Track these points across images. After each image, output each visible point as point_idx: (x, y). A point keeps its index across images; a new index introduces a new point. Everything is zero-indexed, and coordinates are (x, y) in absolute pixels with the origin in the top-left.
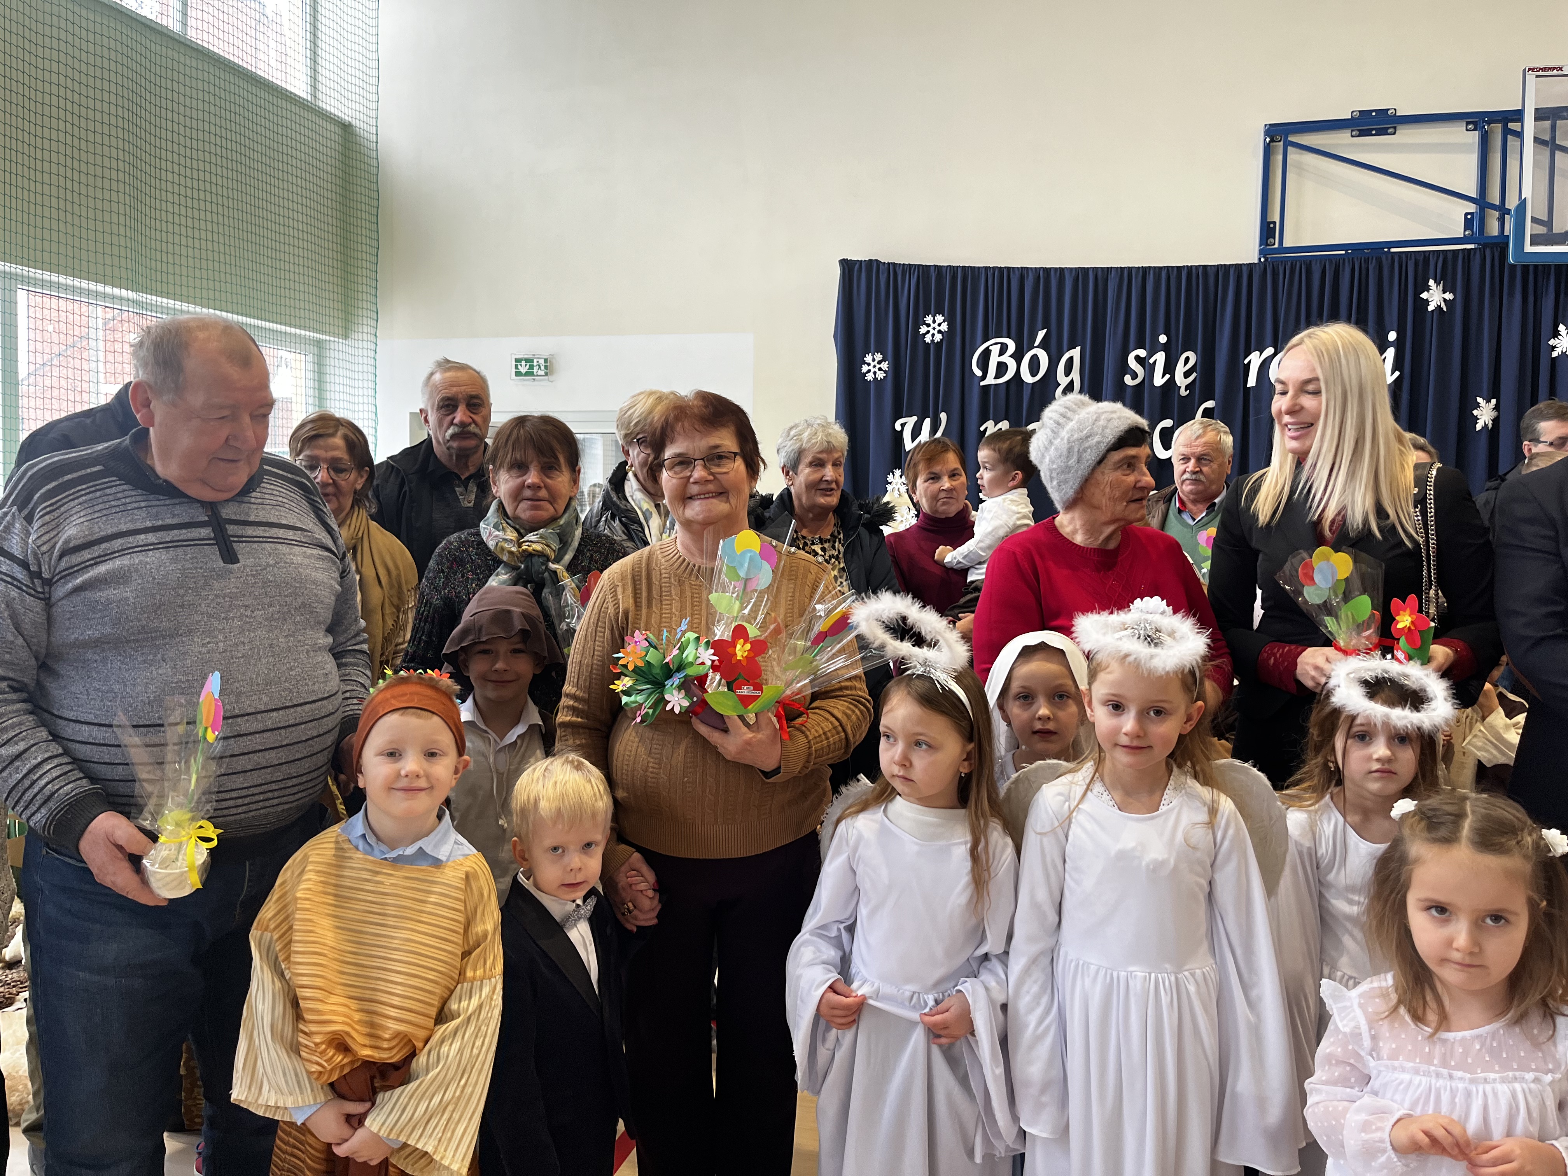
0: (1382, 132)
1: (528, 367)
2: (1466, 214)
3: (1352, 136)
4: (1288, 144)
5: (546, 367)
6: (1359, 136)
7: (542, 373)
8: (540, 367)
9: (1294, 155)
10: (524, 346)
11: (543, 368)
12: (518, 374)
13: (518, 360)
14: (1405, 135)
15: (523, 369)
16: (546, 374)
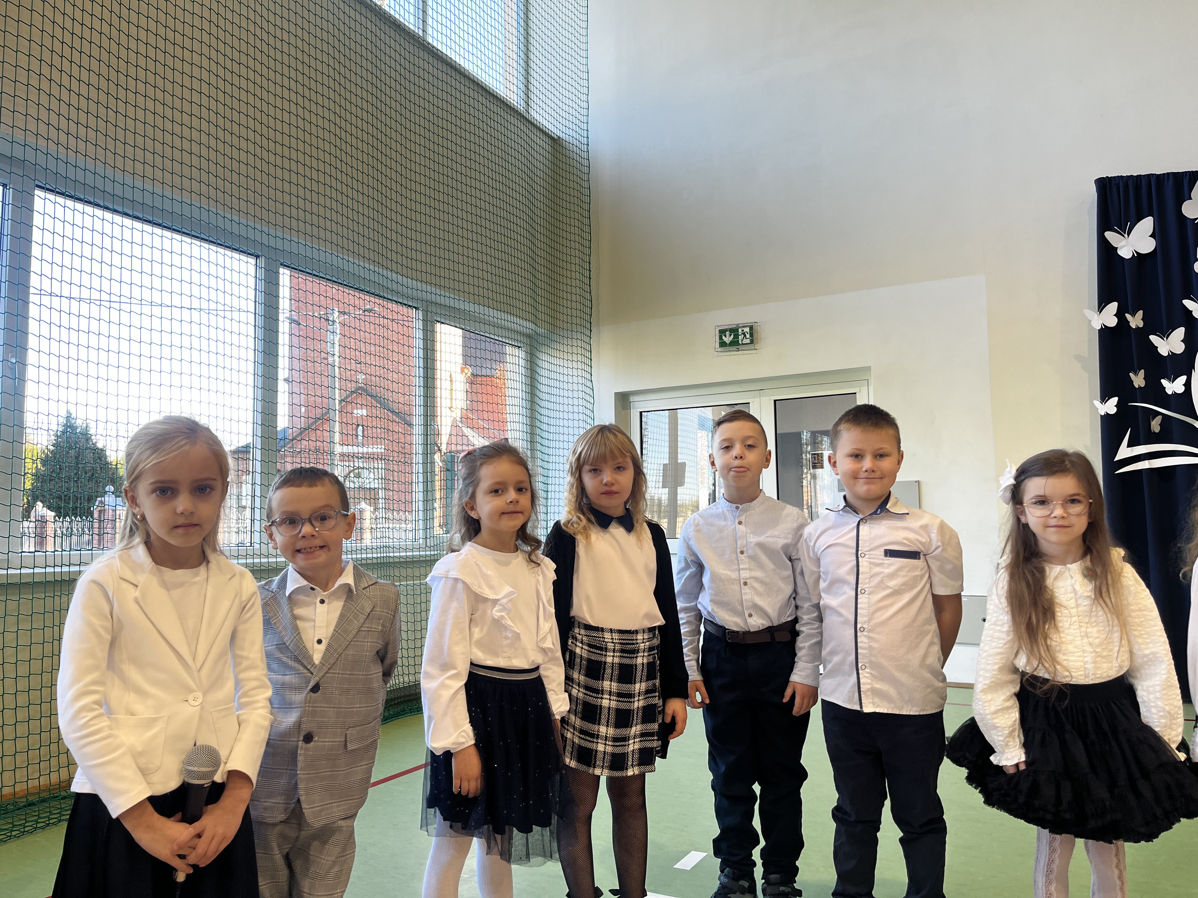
1: (732, 337)
5: (751, 335)
7: (748, 341)
8: (745, 336)
10: (729, 318)
11: (748, 336)
12: (723, 344)
13: (722, 332)
15: (728, 339)
16: (752, 342)
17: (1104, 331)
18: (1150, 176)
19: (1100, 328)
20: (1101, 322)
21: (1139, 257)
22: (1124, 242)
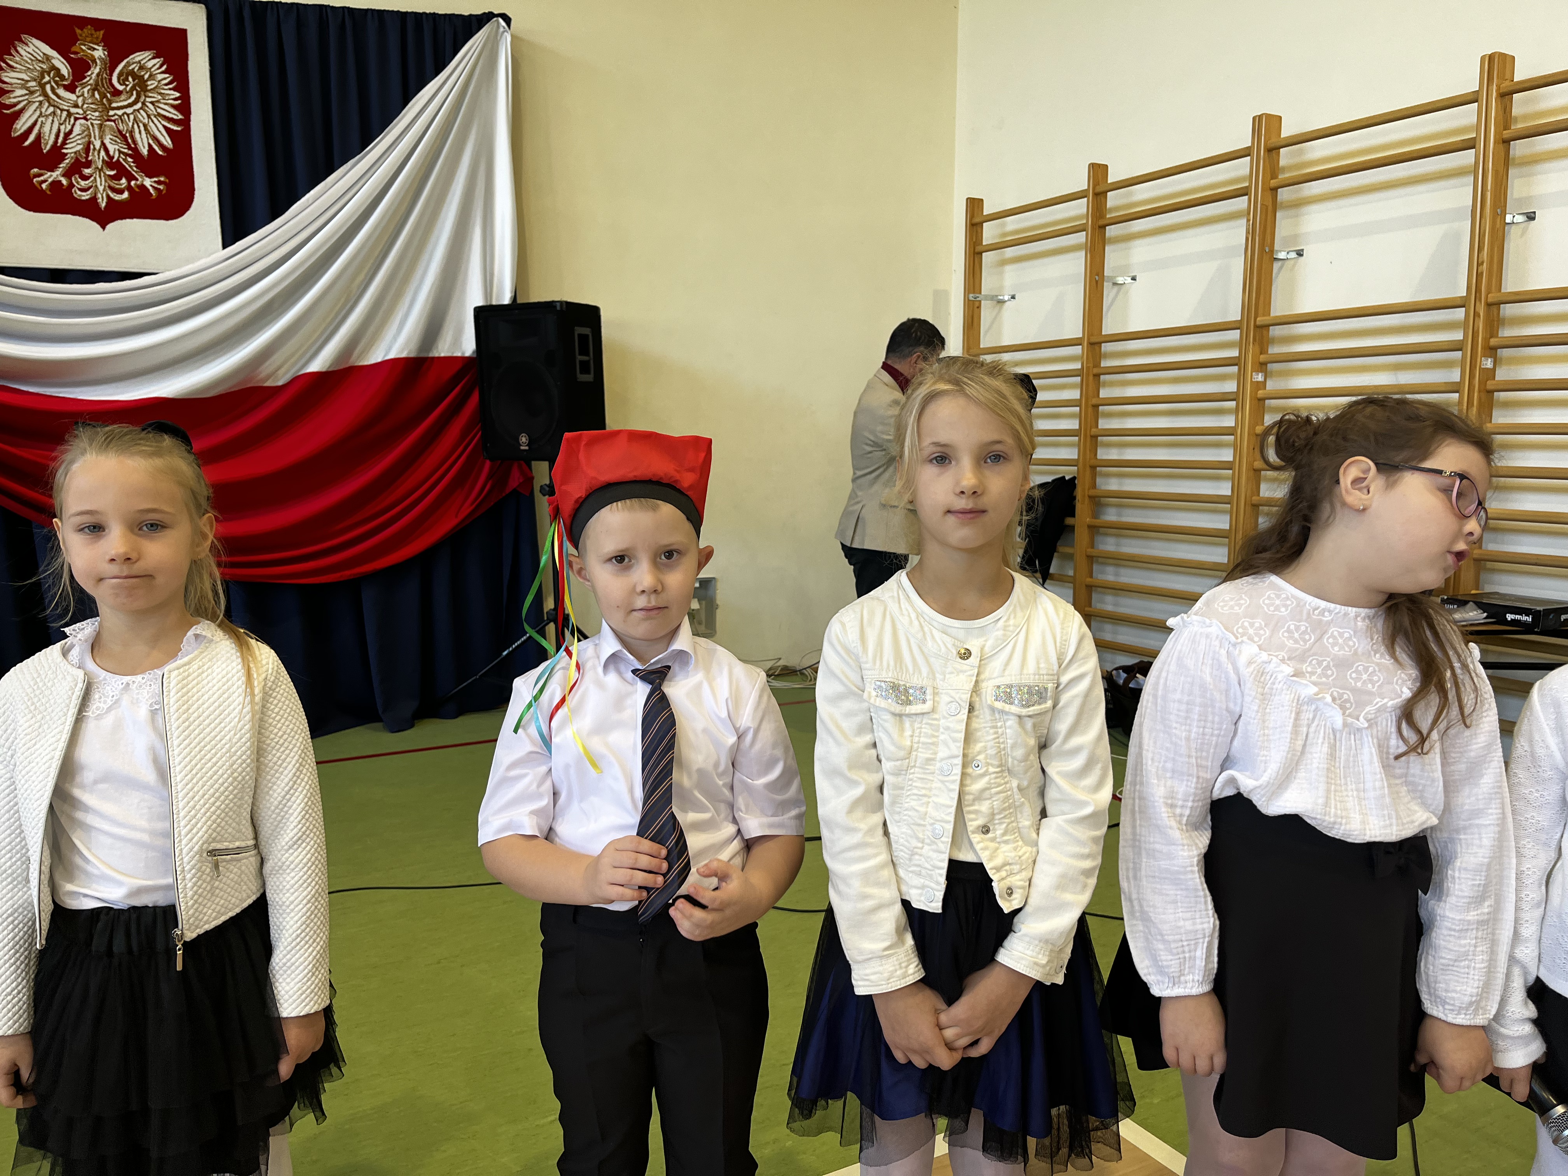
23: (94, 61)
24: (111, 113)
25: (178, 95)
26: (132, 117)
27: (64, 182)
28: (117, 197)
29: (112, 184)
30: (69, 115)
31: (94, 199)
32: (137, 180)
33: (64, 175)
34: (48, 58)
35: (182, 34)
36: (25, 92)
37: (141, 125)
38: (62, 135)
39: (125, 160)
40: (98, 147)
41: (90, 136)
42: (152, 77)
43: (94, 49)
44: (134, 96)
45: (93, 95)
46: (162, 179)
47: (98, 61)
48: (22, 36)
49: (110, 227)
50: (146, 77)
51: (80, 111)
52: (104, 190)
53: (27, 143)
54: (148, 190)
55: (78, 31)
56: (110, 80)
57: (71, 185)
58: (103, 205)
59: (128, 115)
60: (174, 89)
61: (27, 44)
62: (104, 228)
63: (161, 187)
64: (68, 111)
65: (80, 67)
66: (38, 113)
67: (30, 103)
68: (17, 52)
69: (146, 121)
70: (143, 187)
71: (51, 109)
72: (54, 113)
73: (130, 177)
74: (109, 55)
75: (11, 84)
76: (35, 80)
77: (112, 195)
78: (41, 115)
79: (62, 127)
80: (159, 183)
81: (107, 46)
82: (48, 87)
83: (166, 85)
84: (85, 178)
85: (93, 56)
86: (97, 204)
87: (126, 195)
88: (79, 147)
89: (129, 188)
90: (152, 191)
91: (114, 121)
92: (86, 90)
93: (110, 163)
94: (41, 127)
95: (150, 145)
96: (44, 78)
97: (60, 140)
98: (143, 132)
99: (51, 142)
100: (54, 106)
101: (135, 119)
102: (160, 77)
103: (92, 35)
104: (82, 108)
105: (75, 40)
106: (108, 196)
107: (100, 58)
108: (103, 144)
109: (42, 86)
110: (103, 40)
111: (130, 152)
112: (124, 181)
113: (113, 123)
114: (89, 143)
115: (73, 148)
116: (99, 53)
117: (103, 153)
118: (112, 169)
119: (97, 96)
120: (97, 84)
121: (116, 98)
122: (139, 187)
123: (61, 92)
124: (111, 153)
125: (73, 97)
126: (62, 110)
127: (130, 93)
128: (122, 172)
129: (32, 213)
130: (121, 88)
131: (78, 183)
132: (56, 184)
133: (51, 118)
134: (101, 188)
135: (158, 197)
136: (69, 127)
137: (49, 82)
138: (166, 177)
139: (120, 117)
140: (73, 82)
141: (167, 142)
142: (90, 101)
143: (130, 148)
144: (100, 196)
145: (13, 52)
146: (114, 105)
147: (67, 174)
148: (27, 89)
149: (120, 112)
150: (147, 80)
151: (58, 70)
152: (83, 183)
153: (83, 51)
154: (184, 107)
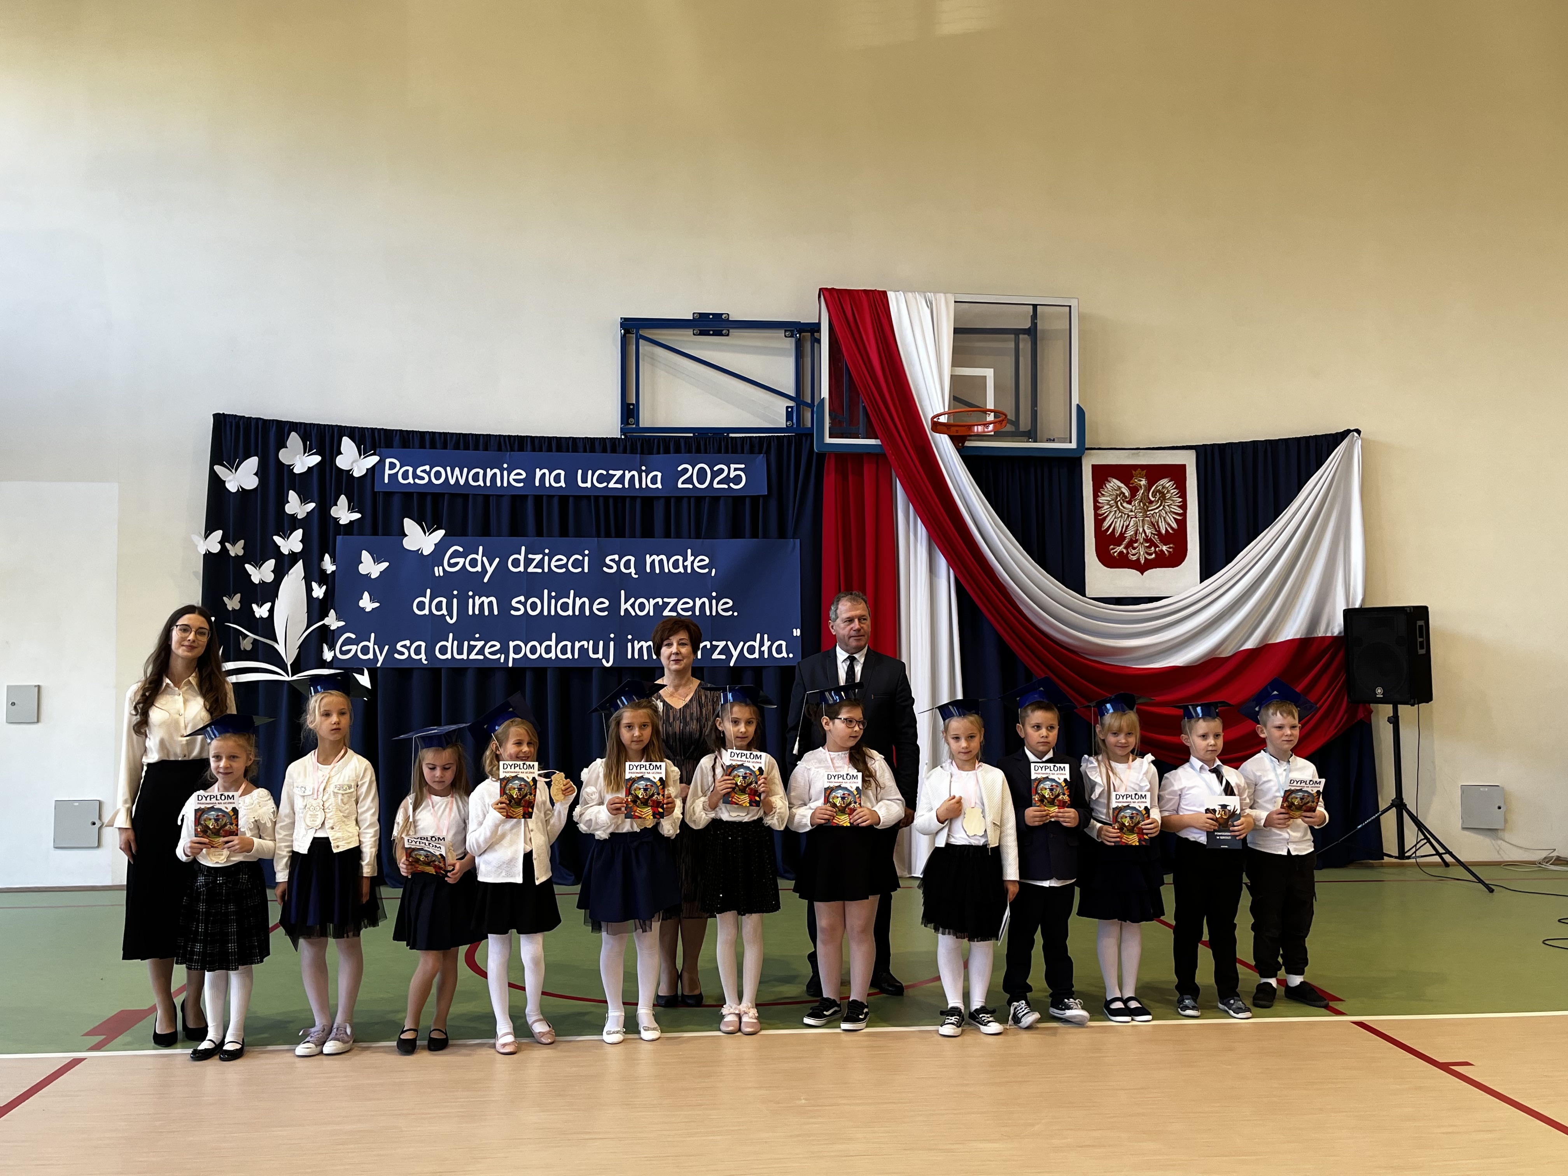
0: (718, 333)
2: (787, 407)
3: (694, 334)
4: (639, 337)
6: (700, 334)
9: (645, 347)
14: (737, 337)
17: (208, 556)
18: (258, 420)
19: (204, 553)
20: (205, 548)
21: (243, 492)
22: (231, 477)
23: (1141, 487)
24: (1148, 513)
25: (1181, 500)
26: (1158, 514)
27: (1125, 551)
28: (1149, 557)
29: (1148, 551)
30: (1128, 516)
31: (1138, 559)
32: (1159, 547)
33: (1124, 548)
34: (1119, 488)
35: (1183, 468)
36: (1109, 506)
37: (1162, 518)
38: (1124, 527)
39: (1154, 537)
40: (1141, 532)
41: (1137, 526)
42: (1168, 492)
43: (1141, 481)
44: (1159, 503)
45: (1140, 505)
46: (1171, 546)
47: (1143, 487)
48: (1109, 478)
49: (1145, 573)
50: (1166, 492)
51: (1133, 514)
52: (1143, 554)
53: (1108, 533)
54: (1164, 552)
55: (1134, 472)
56: (1148, 495)
57: (1128, 553)
58: (1143, 562)
59: (1156, 513)
60: (1178, 497)
61: (1110, 482)
62: (1142, 574)
63: (1171, 550)
64: (1128, 514)
65: (1134, 491)
66: (1114, 517)
67: (1111, 512)
68: (1106, 486)
69: (1165, 515)
70: (1162, 551)
71: (1120, 514)
72: (1121, 516)
73: (1156, 546)
74: (1148, 483)
75: (1102, 503)
76: (1113, 500)
77: (1147, 556)
78: (1115, 518)
79: (1125, 523)
80: (1170, 548)
81: (1147, 479)
82: (1119, 503)
83: (1175, 495)
84: (1134, 548)
85: (1140, 484)
86: (1140, 562)
87: (1153, 556)
88: (1133, 532)
89: (1155, 552)
90: (1166, 552)
91: (1149, 517)
92: (1136, 502)
93: (1147, 540)
94: (1115, 523)
95: (1166, 528)
96: (1117, 498)
97: (1124, 530)
98: (1163, 522)
99: (1119, 532)
100: (1122, 512)
101: (1159, 515)
102: (1172, 491)
103: (1140, 473)
104: (1134, 512)
105: (1132, 477)
106: (1145, 557)
107: (1144, 485)
108: (1144, 530)
109: (1116, 503)
110: (1145, 476)
111: (1156, 533)
112: (1153, 548)
113: (1148, 519)
114: (1137, 530)
115: (1130, 533)
116: (1143, 482)
117: (1143, 535)
118: (1147, 543)
119: (1142, 505)
120: (1142, 499)
121: (1151, 505)
122: (1159, 550)
123: (1125, 505)
124: (1147, 534)
125: (1130, 506)
126: (1125, 514)
127: (1158, 501)
128: (1153, 544)
129: (1109, 569)
130: (1153, 499)
131: (1131, 551)
132: (1121, 552)
133: (1120, 519)
134: (1142, 553)
135: (1169, 555)
136: (1128, 523)
137: (1120, 500)
138: (1174, 544)
139: (1152, 514)
140: (1131, 499)
141: (1175, 525)
142: (1138, 508)
143: (1156, 531)
144: (1141, 557)
145: (1104, 487)
146: (1150, 509)
147: (1126, 548)
148: (1109, 505)
149: (1152, 512)
150: (1166, 493)
151: (1124, 493)
152: (1134, 551)
153: (1136, 482)
154: (1184, 506)
